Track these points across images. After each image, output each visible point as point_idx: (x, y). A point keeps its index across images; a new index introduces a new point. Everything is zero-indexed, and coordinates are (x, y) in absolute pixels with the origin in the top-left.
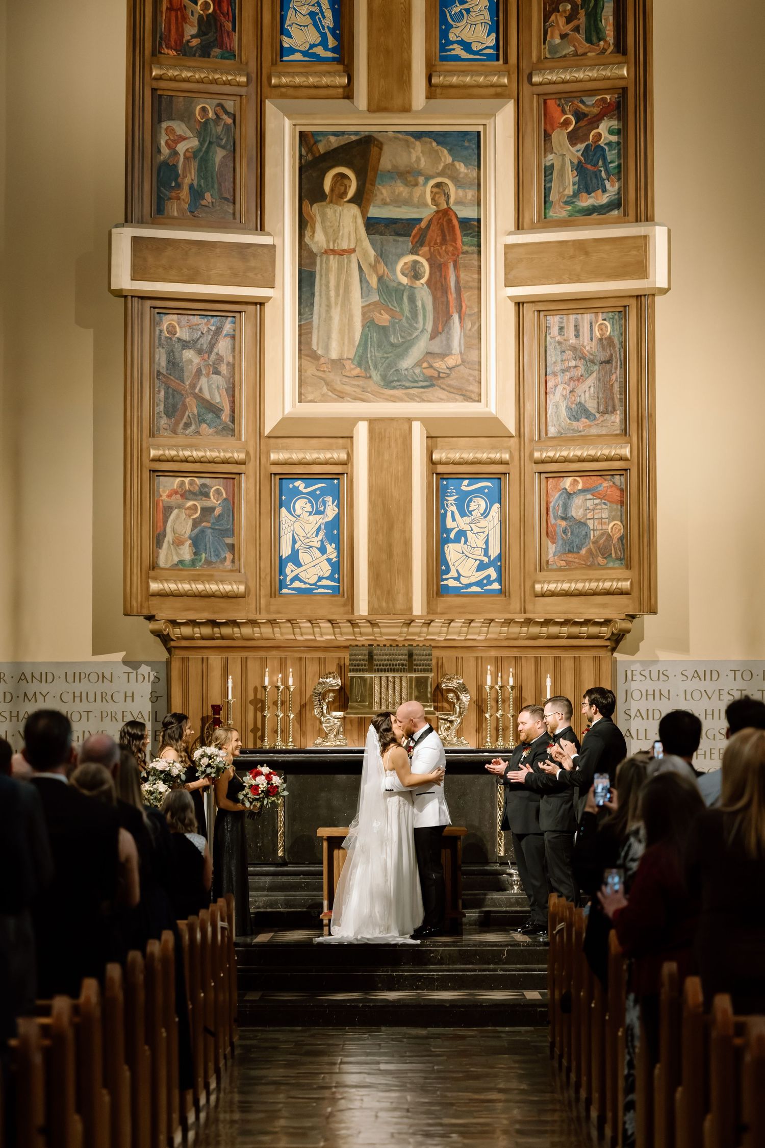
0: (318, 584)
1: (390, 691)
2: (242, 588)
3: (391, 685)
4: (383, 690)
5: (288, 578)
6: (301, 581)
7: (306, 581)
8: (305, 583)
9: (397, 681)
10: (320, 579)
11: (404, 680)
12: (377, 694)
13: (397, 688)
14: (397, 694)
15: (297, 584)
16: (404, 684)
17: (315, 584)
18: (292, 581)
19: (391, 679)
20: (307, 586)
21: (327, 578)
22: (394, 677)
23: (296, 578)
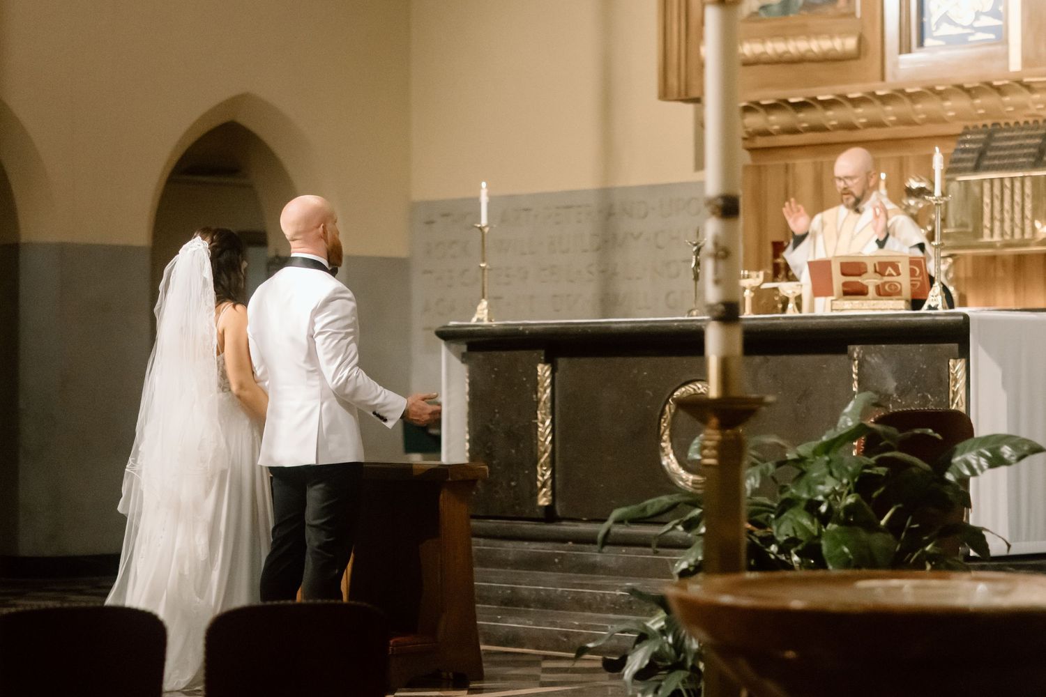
0: (977, 24)
1: (1007, 206)
2: (851, 43)
3: (1007, 193)
4: (997, 203)
5: (934, 20)
6: (951, 22)
7: (958, 21)
8: (956, 25)
9: (1018, 184)
10: (977, 18)
11: (1028, 183)
12: (987, 210)
13: (1017, 198)
14: (1017, 209)
15: (946, 30)
16: (1028, 190)
17: (971, 27)
18: (938, 25)
19: (1008, 183)
20: (960, 31)
21: (986, 14)
22: (1012, 179)
23: (946, 18)
